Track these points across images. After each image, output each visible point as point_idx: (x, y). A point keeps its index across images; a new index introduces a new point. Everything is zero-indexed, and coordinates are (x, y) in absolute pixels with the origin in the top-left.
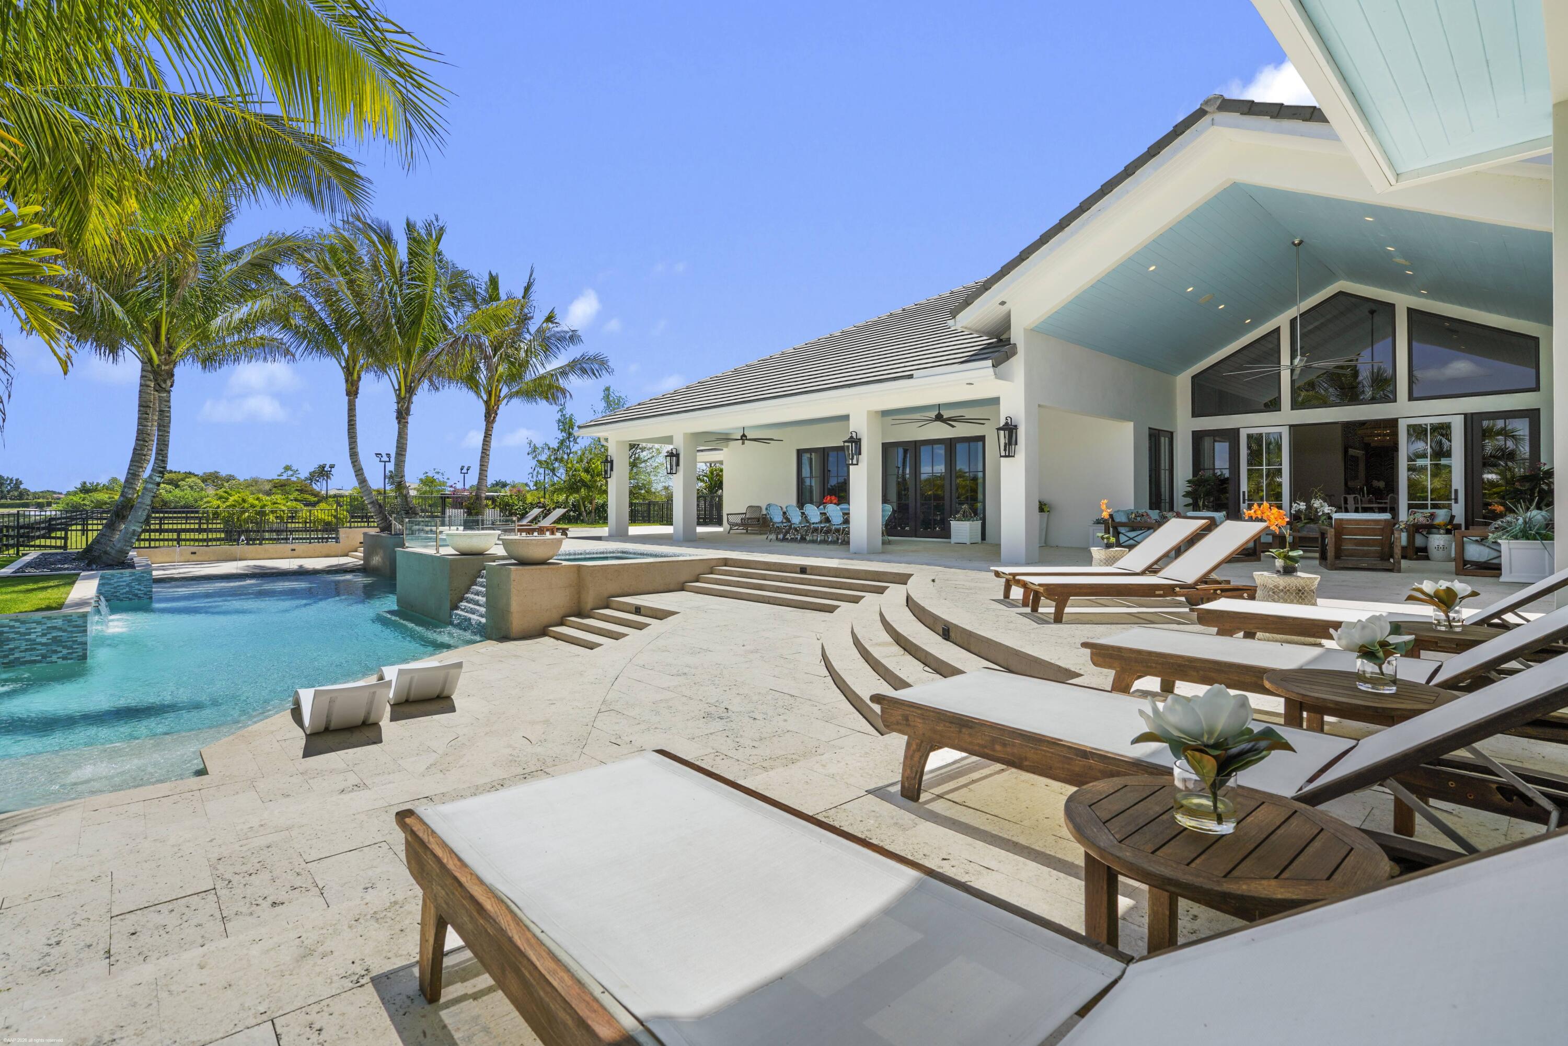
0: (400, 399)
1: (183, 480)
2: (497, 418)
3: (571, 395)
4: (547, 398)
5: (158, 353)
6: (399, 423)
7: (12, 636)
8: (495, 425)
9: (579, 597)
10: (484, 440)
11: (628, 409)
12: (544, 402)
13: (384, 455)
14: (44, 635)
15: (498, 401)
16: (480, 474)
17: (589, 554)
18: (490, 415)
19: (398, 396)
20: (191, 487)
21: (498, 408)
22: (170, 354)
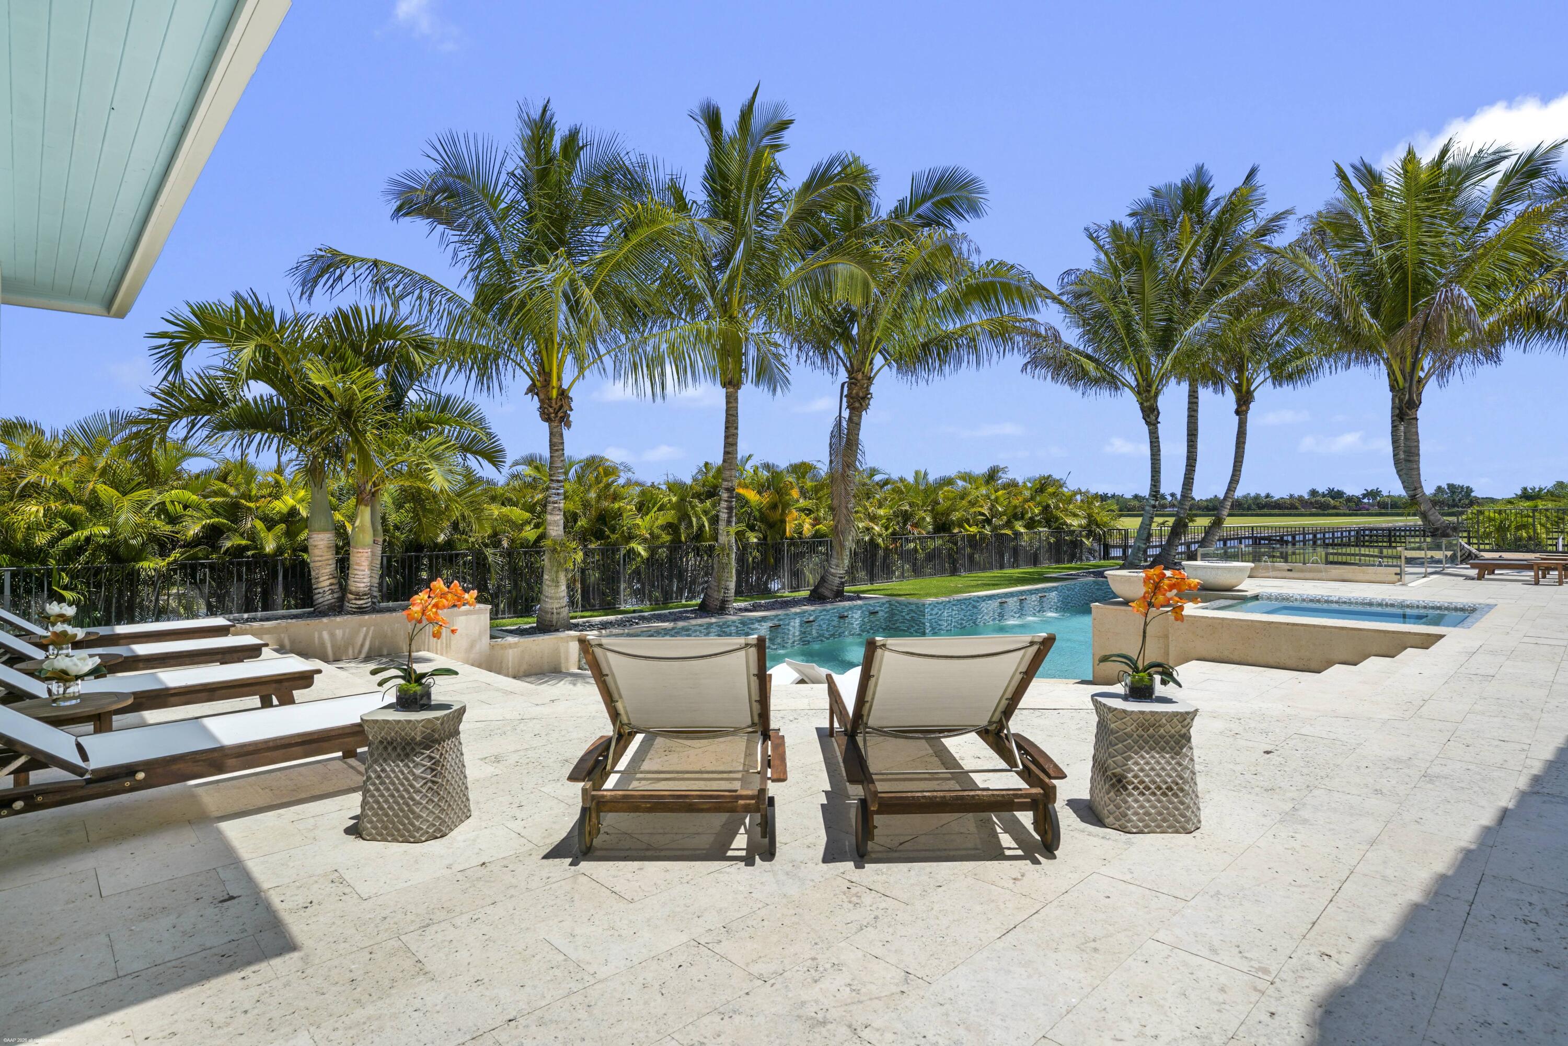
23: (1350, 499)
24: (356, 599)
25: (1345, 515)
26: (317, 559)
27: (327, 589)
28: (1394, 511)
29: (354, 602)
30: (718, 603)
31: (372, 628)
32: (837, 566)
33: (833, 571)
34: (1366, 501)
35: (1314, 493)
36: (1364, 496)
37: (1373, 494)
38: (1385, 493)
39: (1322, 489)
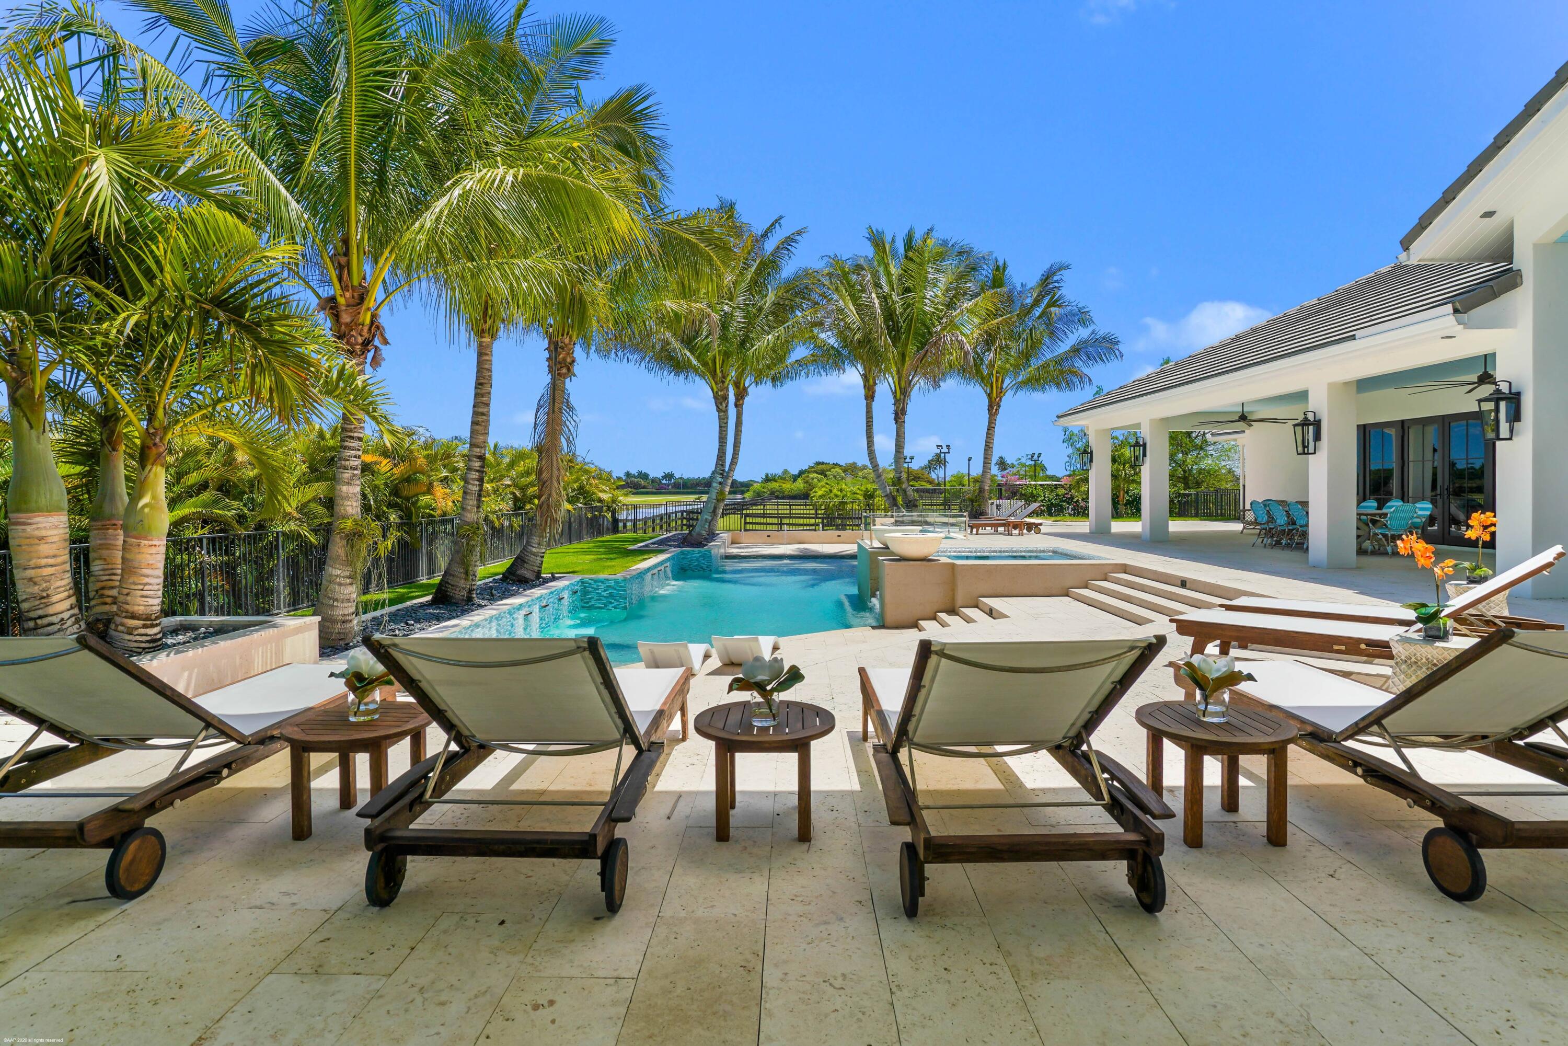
0: (896, 401)
1: (830, 470)
2: (1001, 410)
3: (1090, 379)
4: (1058, 385)
5: (716, 383)
6: (896, 423)
7: (590, 590)
8: (998, 418)
9: (954, 594)
10: (988, 433)
11: (1108, 394)
12: (1054, 390)
13: (945, 447)
14: (605, 591)
15: (1001, 391)
16: (984, 466)
17: (1016, 552)
18: (993, 407)
19: (895, 397)
20: (835, 476)
21: (1000, 400)
22: (723, 382)
23: (654, 480)
24: (145, 626)
25: (652, 493)
26: (43, 562)
27: (66, 615)
28: (686, 490)
29: (143, 631)
30: (464, 593)
31: (196, 670)
32: (539, 544)
33: (534, 550)
34: (664, 482)
35: (628, 474)
36: (664, 477)
37: (669, 476)
38: (677, 476)
39: (634, 472)
